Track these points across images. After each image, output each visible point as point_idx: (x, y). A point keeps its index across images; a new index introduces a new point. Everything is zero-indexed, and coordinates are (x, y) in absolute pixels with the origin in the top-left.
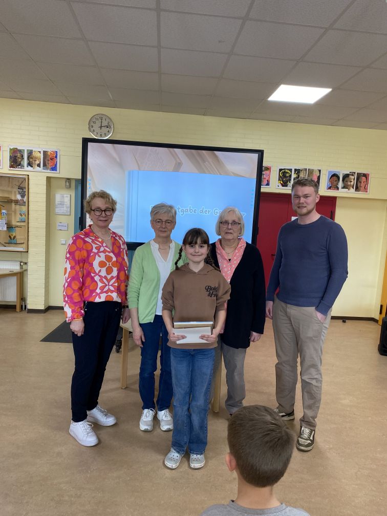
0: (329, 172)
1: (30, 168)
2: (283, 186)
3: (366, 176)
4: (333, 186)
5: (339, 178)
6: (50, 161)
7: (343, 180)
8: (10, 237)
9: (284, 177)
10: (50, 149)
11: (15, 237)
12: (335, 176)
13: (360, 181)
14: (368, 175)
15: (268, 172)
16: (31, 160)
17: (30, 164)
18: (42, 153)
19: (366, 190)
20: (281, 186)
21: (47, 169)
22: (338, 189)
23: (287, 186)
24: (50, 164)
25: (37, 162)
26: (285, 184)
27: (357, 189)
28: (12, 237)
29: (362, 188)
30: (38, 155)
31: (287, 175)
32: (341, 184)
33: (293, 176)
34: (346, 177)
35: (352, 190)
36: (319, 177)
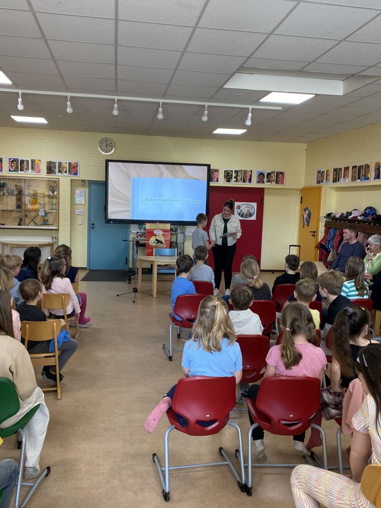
0: (258, 172)
1: (60, 174)
2: (227, 182)
3: (282, 173)
4: (260, 180)
5: (264, 175)
6: (73, 169)
7: (267, 177)
8: (44, 220)
9: (228, 175)
10: (73, 161)
11: (47, 220)
12: (261, 175)
13: (279, 177)
14: (284, 173)
15: (217, 173)
16: (61, 168)
17: (60, 171)
18: (68, 163)
19: (282, 183)
20: (226, 182)
21: (71, 174)
22: (264, 183)
23: (230, 182)
24: (73, 171)
25: (65, 170)
26: (228, 181)
27: (277, 182)
28: (46, 220)
29: (280, 182)
30: (65, 165)
31: (230, 174)
32: (265, 180)
33: (234, 175)
34: (269, 174)
35: (274, 183)
36: (251, 176)
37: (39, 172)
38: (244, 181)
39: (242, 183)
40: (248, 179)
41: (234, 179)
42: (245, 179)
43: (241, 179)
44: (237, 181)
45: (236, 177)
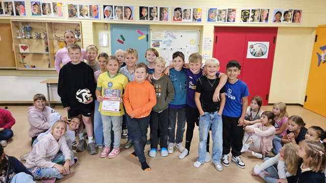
0: (275, 11)
1: (81, 17)
2: (244, 22)
3: (300, 12)
4: (277, 20)
5: (281, 14)
6: (94, 12)
9: (245, 16)
10: (94, 4)
12: (278, 13)
13: (296, 15)
15: (234, 13)
16: (82, 12)
17: (81, 15)
18: (88, 7)
19: (299, 21)
20: (242, 22)
21: (93, 17)
22: (280, 21)
23: (246, 21)
24: (94, 14)
25: (86, 13)
27: (293, 21)
29: (297, 20)
30: (86, 8)
31: (247, 14)
32: (282, 18)
33: (251, 14)
34: (286, 13)
35: (290, 22)
36: (268, 15)
37: (62, 15)
38: (261, 21)
39: (259, 22)
40: (265, 18)
41: (251, 19)
42: (262, 18)
43: (258, 19)
44: (253, 20)
45: (253, 17)
